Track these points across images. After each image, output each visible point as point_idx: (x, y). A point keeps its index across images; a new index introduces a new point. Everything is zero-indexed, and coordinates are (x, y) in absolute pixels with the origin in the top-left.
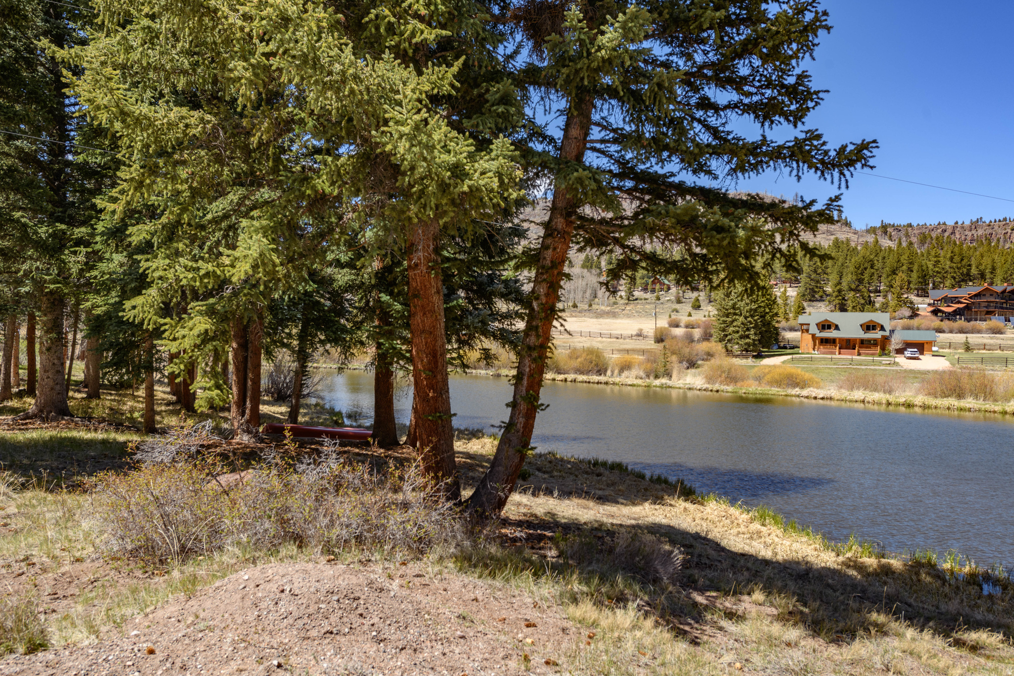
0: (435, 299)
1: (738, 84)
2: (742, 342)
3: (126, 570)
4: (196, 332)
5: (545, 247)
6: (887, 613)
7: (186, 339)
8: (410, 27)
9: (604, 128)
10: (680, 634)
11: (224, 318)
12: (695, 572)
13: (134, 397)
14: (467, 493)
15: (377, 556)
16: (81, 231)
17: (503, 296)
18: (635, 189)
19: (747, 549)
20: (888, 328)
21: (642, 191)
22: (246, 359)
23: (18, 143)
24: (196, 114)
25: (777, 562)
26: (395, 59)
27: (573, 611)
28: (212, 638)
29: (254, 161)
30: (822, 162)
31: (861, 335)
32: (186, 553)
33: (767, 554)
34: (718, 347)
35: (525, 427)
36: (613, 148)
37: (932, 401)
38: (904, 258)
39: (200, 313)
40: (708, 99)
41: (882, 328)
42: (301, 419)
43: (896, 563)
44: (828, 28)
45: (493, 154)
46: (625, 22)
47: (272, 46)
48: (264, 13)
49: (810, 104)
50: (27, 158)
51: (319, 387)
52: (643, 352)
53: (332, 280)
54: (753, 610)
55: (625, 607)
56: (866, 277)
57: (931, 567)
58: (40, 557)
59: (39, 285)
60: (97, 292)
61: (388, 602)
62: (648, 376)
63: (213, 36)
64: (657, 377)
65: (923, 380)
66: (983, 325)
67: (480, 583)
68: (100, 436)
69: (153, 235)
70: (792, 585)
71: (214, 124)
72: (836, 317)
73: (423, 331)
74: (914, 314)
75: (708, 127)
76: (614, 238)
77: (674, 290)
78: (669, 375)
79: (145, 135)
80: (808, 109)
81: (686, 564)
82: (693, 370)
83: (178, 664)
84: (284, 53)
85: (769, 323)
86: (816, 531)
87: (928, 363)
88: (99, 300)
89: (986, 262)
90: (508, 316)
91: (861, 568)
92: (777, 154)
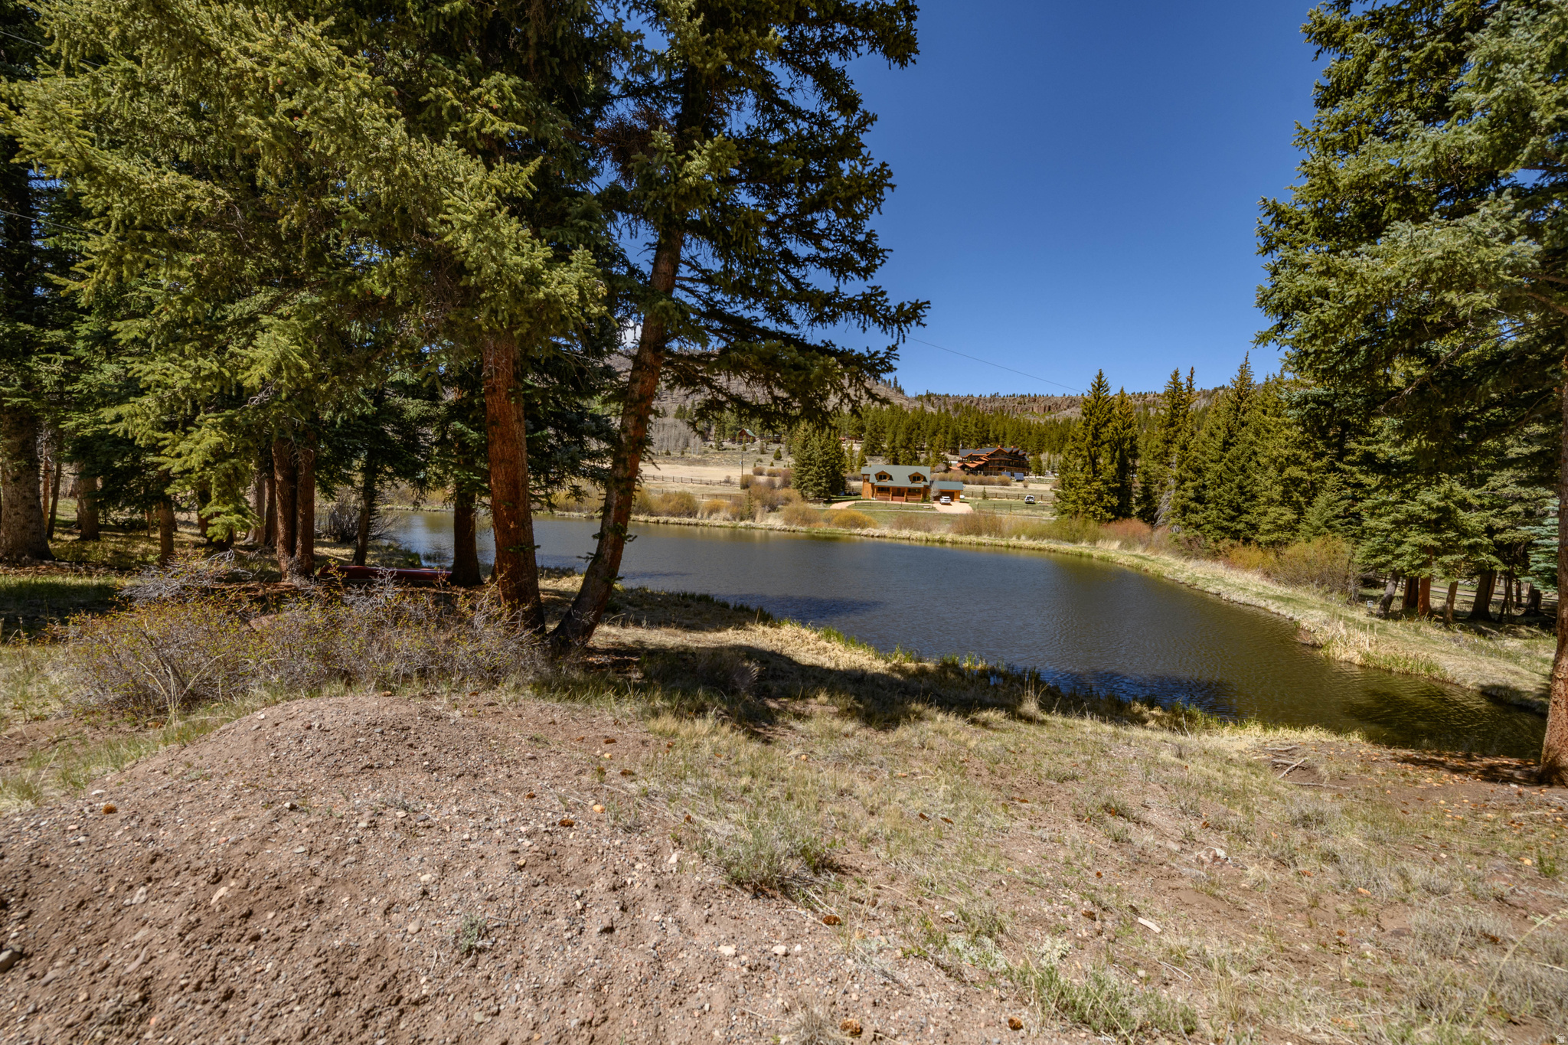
0: (516, 427)
1: (816, 240)
2: (816, 489)
3: (107, 724)
4: (204, 445)
5: (633, 380)
6: (923, 702)
7: (193, 455)
8: (478, 116)
9: (694, 268)
10: (753, 735)
11: (249, 432)
12: (771, 683)
13: (150, 540)
14: (551, 627)
15: (444, 688)
16: (55, 335)
17: (593, 434)
18: (723, 330)
19: (815, 662)
20: (929, 479)
21: (728, 332)
22: (294, 494)
24: (202, 185)
25: (840, 671)
26: (460, 147)
27: (657, 724)
28: (206, 786)
29: (288, 256)
30: (884, 317)
31: (909, 484)
32: (192, 701)
33: (831, 665)
34: (794, 493)
35: (612, 558)
36: (702, 288)
37: (960, 538)
38: (942, 423)
39: (214, 427)
40: (790, 252)
41: (925, 480)
42: (368, 561)
43: (930, 665)
44: (892, 187)
45: (573, 265)
46: (712, 151)
47: (297, 102)
48: (281, 56)
49: (878, 262)
52: (730, 497)
53: (400, 410)
54: (818, 710)
55: (704, 717)
56: (914, 436)
57: (955, 667)
60: (84, 411)
61: (447, 729)
62: (734, 518)
63: (219, 85)
64: (742, 519)
65: (953, 522)
66: (996, 478)
67: (558, 706)
68: (95, 581)
69: (149, 334)
70: (850, 687)
71: (228, 202)
72: (890, 469)
73: (502, 461)
74: (948, 470)
75: (790, 278)
76: (702, 378)
77: (758, 442)
78: (753, 518)
79: (126, 202)
80: (876, 266)
81: (761, 677)
82: (773, 514)
83: (149, 820)
84: (315, 112)
85: (838, 473)
86: (870, 645)
87: (958, 508)
88: (85, 419)
89: (1000, 428)
90: (598, 454)
91: (902, 671)
92: (848, 306)
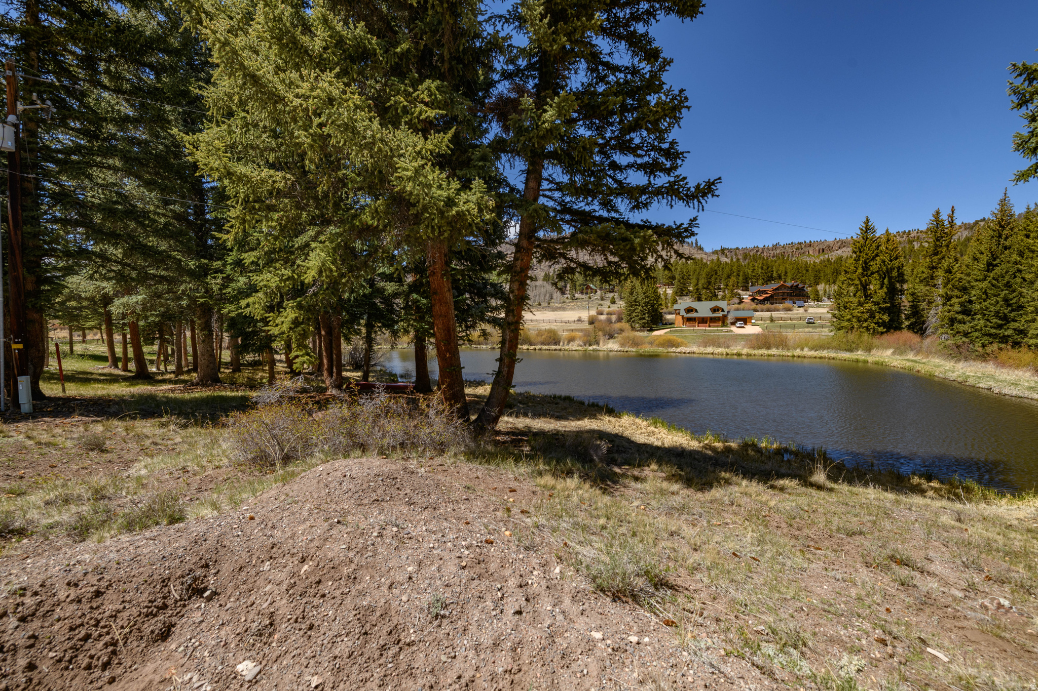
0: (447, 294)
1: (632, 150)
2: (641, 322)
3: (249, 471)
4: (289, 319)
5: (516, 259)
6: (730, 471)
7: (284, 325)
8: (418, 109)
9: (551, 182)
11: (309, 309)
12: (616, 456)
13: (264, 371)
14: (473, 417)
15: (414, 454)
16: (217, 264)
17: (492, 296)
18: (572, 220)
20: (726, 310)
21: (576, 221)
22: (331, 341)
23: (172, 207)
24: (280, 174)
25: (665, 448)
26: (409, 129)
27: (539, 480)
28: (295, 508)
29: (323, 208)
30: (687, 195)
31: (711, 315)
32: (287, 459)
33: (659, 444)
34: (625, 325)
35: (508, 373)
36: (557, 195)
37: (752, 352)
38: (735, 268)
39: (292, 308)
40: (615, 162)
41: (723, 310)
42: (370, 379)
43: (733, 445)
44: (688, 108)
45: (473, 190)
46: (559, 103)
47: (323, 119)
48: (315, 94)
49: (679, 162)
50: (178, 217)
51: (382, 359)
52: (582, 330)
53: (383, 290)
54: (651, 474)
55: (572, 477)
56: (713, 280)
57: (754, 446)
58: (192, 467)
59: (193, 300)
60: (232, 303)
61: (417, 479)
62: (585, 345)
63: (285, 117)
64: (590, 345)
65: (747, 340)
66: (781, 306)
67: (480, 467)
68: (240, 394)
69: (259, 259)
70: (673, 459)
71: (293, 181)
72: (696, 305)
73: (440, 316)
74: (741, 301)
75: (616, 181)
76: (560, 253)
77: (599, 292)
78: (598, 343)
79: (246, 188)
80: (678, 165)
81: (609, 451)
82: (612, 340)
83: (270, 525)
84: (332, 123)
85: (657, 310)
86: (687, 429)
87: (751, 330)
88: (232, 307)
89: (782, 269)
90: (496, 308)
91: (714, 449)
92: (659, 192)
